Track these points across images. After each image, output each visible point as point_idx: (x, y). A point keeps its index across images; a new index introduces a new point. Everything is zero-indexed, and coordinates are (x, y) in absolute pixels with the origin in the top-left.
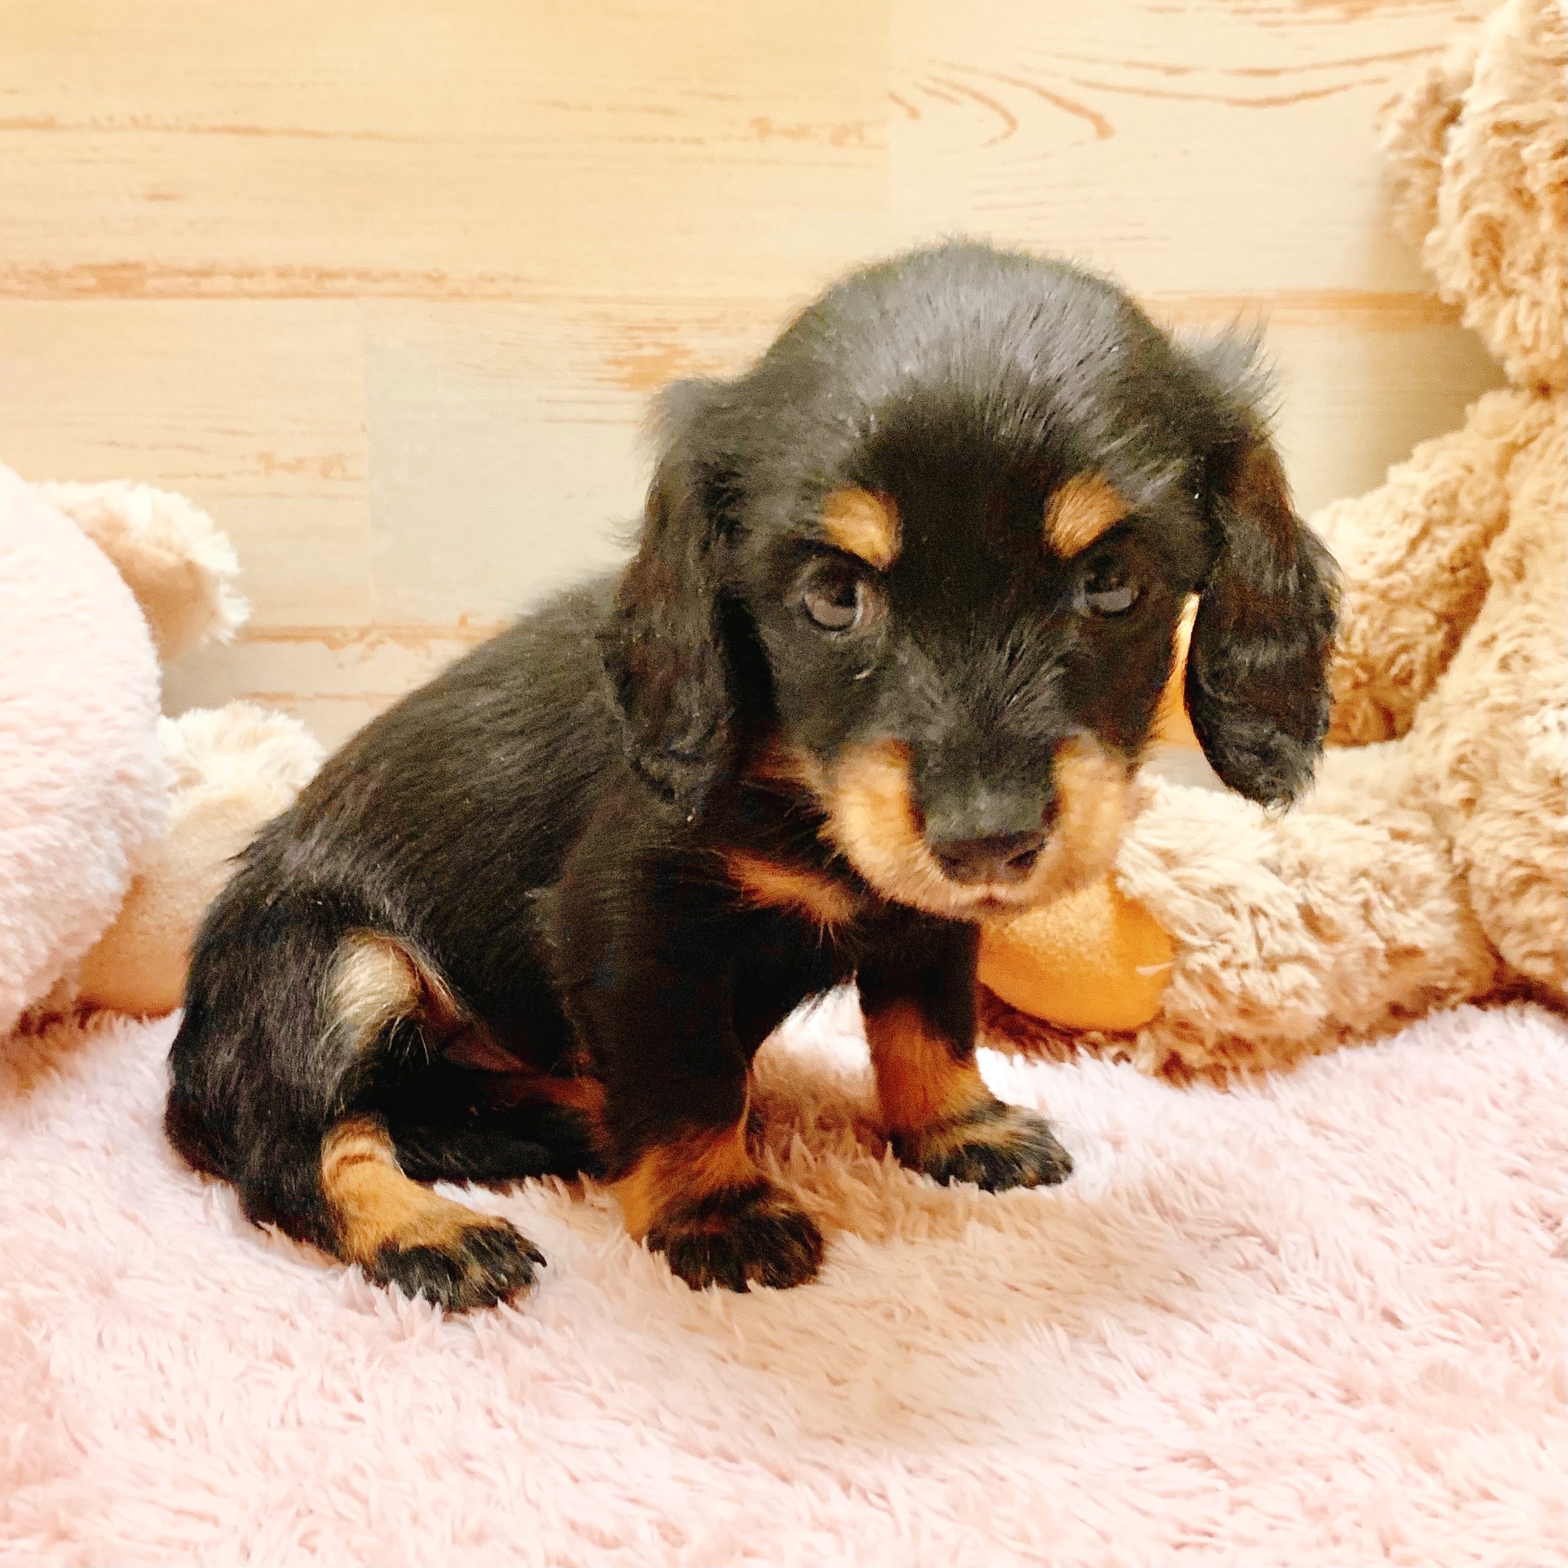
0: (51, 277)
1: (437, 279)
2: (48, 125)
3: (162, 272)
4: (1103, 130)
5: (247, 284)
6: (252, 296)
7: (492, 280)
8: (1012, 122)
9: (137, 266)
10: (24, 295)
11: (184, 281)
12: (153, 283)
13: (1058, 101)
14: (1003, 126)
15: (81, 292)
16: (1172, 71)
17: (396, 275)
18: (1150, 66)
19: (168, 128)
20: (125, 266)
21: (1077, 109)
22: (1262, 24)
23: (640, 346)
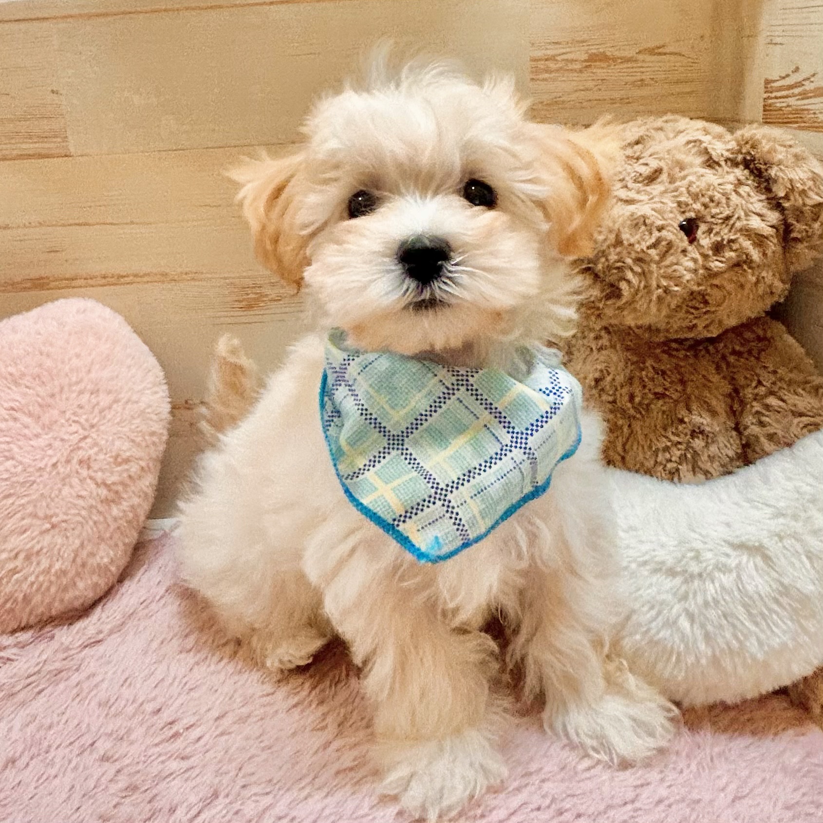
0: (13, 284)
1: (165, 275)
2: (6, 227)
3: (56, 280)
5: (90, 281)
6: (93, 286)
7: (186, 274)
9: (48, 278)
10: (4, 291)
12: (52, 284)
15: (26, 289)
17: (148, 275)
19: (53, 225)
20: (42, 278)
23: (248, 294)
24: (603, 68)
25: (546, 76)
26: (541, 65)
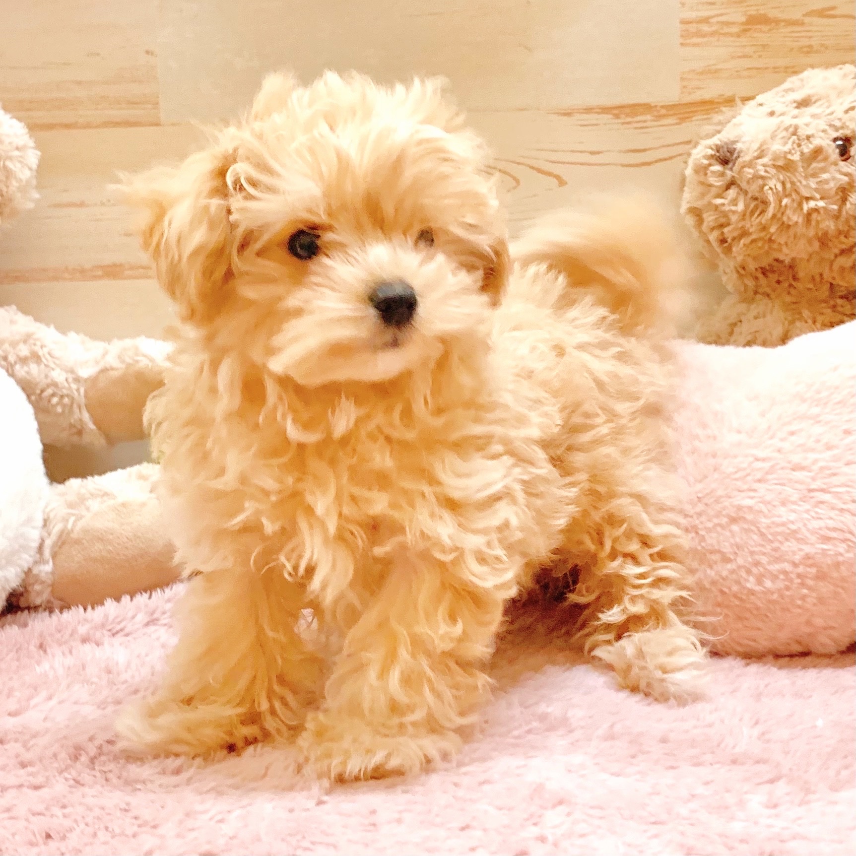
0: (83, 271)
2: (82, 205)
3: (132, 268)
4: (562, 182)
8: (517, 181)
9: (121, 265)
10: (71, 280)
11: (141, 270)
12: (127, 273)
13: (539, 171)
14: (514, 183)
15: (96, 278)
16: (592, 153)
18: (581, 152)
20: (115, 265)
21: (549, 174)
22: (636, 128)
24: (764, 32)
25: (699, 40)
26: (693, 28)
